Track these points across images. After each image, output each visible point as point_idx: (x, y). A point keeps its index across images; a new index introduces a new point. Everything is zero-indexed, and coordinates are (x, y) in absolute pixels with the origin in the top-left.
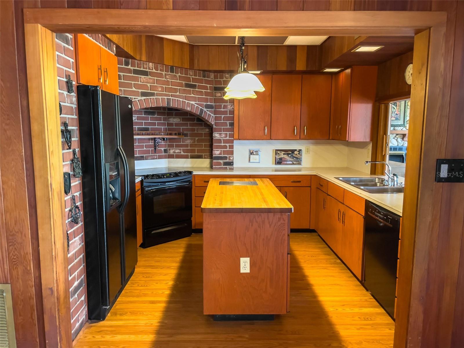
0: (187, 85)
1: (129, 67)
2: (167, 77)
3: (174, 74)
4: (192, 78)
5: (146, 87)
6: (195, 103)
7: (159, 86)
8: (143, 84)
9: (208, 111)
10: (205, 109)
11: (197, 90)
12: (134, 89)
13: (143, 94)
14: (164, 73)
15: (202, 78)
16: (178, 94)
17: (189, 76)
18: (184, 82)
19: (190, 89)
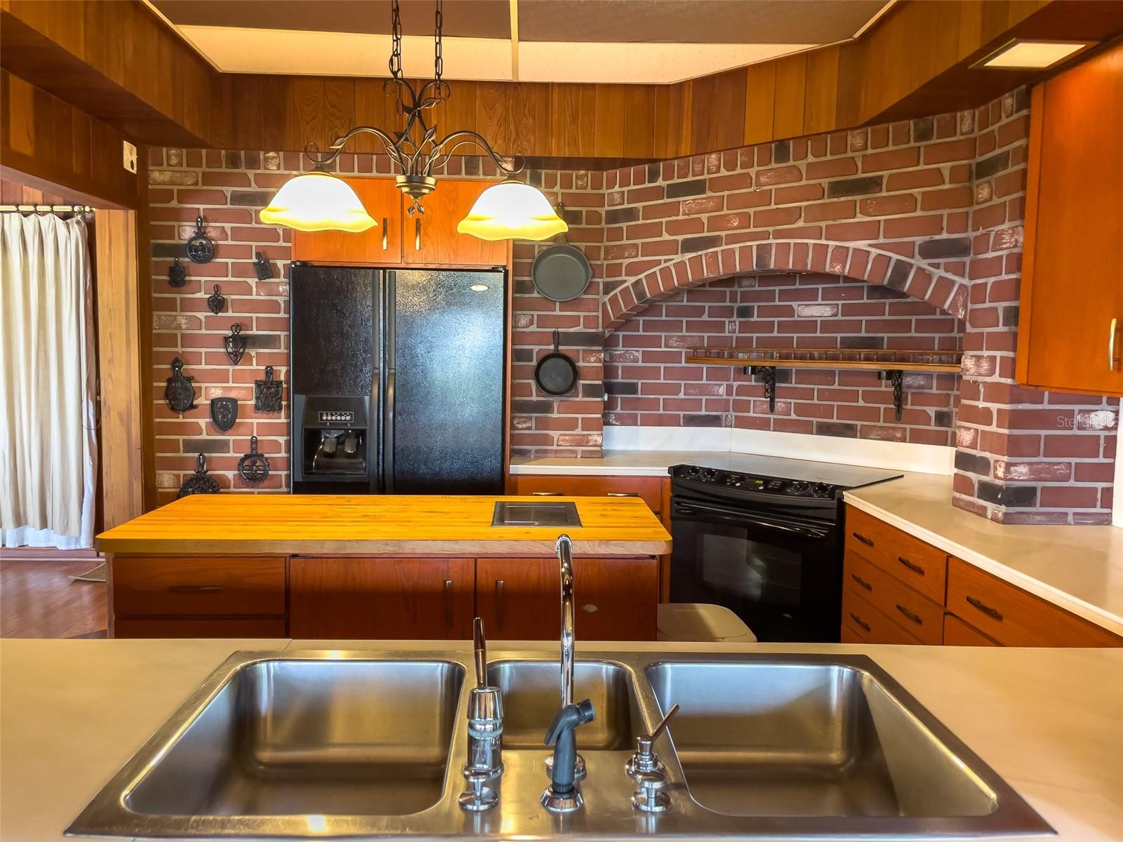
0: (838, 189)
1: (661, 182)
2: (763, 179)
3: (791, 163)
4: (864, 156)
5: (696, 225)
6: (870, 245)
7: (732, 214)
8: (691, 216)
9: (937, 266)
10: (919, 262)
11: (884, 194)
12: (666, 237)
13: (688, 246)
14: (752, 172)
15: (912, 144)
16: (800, 224)
17: (849, 154)
18: (825, 182)
19: (850, 198)
